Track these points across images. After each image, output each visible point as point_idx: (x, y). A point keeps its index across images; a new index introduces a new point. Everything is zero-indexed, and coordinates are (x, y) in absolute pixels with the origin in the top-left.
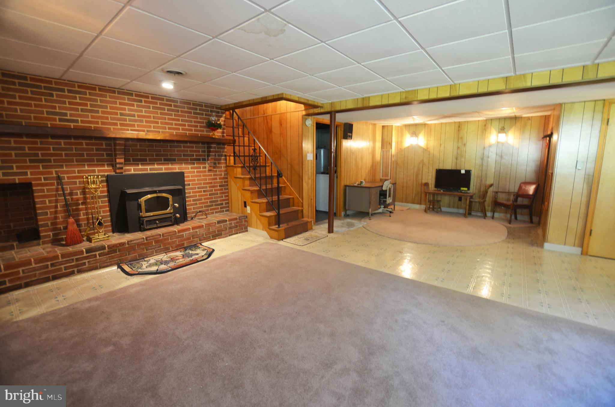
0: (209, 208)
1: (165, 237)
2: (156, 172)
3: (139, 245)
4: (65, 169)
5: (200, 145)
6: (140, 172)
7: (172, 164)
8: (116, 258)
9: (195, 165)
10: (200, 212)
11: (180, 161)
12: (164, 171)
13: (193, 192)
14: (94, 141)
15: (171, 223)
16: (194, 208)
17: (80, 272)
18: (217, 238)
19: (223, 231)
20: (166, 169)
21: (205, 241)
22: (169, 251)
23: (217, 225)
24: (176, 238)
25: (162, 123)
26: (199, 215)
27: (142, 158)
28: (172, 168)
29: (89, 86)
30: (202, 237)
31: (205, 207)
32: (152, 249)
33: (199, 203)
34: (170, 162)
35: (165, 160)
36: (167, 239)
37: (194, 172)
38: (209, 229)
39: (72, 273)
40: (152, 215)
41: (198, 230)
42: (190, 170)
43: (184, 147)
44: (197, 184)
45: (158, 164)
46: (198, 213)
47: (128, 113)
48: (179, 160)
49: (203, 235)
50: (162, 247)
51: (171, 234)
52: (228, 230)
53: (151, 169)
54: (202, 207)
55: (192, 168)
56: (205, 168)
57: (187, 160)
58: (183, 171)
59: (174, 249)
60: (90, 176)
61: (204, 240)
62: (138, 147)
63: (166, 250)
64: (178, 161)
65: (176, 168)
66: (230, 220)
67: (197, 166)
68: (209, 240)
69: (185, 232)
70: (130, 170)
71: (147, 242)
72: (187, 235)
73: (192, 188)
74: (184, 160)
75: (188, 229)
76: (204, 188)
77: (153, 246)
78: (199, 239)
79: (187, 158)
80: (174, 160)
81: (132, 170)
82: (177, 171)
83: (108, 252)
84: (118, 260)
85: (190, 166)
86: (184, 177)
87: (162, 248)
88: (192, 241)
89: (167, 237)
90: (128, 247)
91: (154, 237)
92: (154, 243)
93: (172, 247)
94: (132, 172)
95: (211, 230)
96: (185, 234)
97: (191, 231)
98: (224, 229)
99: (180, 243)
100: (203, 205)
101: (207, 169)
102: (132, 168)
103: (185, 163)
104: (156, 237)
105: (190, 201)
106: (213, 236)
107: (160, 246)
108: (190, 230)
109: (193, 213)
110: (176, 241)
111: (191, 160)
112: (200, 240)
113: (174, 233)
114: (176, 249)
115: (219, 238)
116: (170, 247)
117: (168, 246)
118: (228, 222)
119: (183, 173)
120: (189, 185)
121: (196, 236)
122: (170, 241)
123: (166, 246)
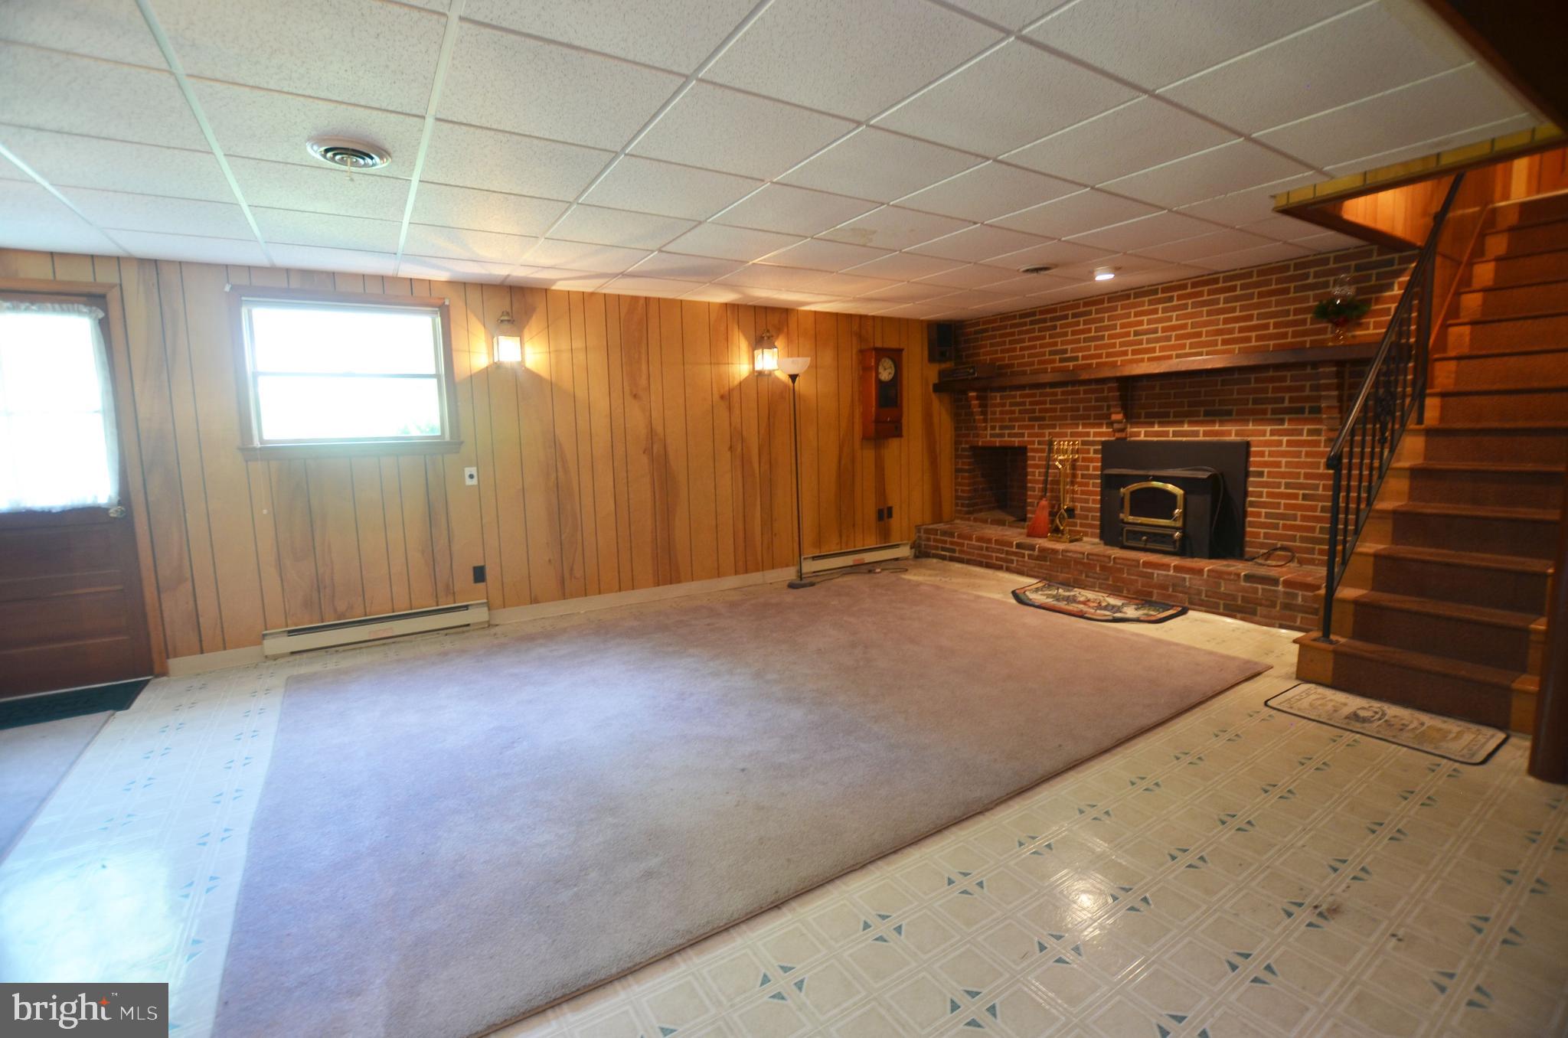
0: (1317, 547)
1: (1118, 566)
2: (1184, 439)
3: (1077, 562)
4: (1057, 430)
5: (1309, 370)
6: (1155, 439)
7: (1222, 423)
8: (1046, 570)
9: (1286, 426)
10: (1283, 548)
11: (1243, 415)
12: (1201, 438)
13: (1269, 495)
14: (1093, 387)
15: (1172, 550)
16: (1266, 536)
17: (1009, 570)
18: (1239, 615)
19: (1261, 605)
20: (1206, 434)
21: (1204, 609)
22: (1121, 594)
23: (1243, 584)
24: (1140, 576)
25: (1208, 334)
26: (1278, 555)
27: (1162, 410)
28: (1222, 430)
29: (1096, 300)
30: (1196, 597)
31: (1303, 539)
32: (1094, 578)
33: (1284, 525)
34: (1217, 418)
35: (1207, 414)
36: (1121, 571)
37: (1279, 444)
38: (1218, 585)
39: (999, 568)
40: (1139, 521)
41: (1187, 576)
42: (1268, 437)
43: (1257, 380)
44: (1283, 475)
45: (1191, 423)
46: (1276, 549)
47: (1148, 329)
48: (1240, 413)
49: (1199, 593)
50: (1111, 583)
51: (1129, 563)
52: (1278, 608)
53: (1175, 434)
54: (1293, 538)
55: (1272, 433)
56: (1318, 432)
57: (1264, 412)
58: (1249, 439)
59: (1129, 596)
60: (1064, 441)
61: (1201, 605)
62: (1157, 390)
63: (1115, 591)
64: (1237, 415)
65: (1231, 432)
66: (1288, 583)
67: (1290, 427)
68: (1214, 610)
69: (1159, 569)
70: (1138, 434)
71: (1088, 561)
72: (1161, 578)
73: (1267, 482)
74: (1253, 412)
75: (1166, 567)
76: (1305, 489)
77: (1096, 573)
78: (1189, 598)
79: (1264, 406)
80: (1229, 413)
81: (1141, 433)
82: (1233, 438)
83: (1038, 556)
84: (1047, 574)
85: (1268, 428)
86: (1248, 454)
87: (1111, 585)
88: (1170, 596)
89: (1122, 566)
90: (1061, 559)
91: (1099, 558)
92: (1098, 569)
93: (1128, 591)
94: (1142, 438)
95: (1223, 589)
96: (1158, 574)
97: (1171, 572)
98: (1264, 602)
99: (1145, 589)
100: (1298, 534)
101: (1323, 438)
102: (1143, 430)
103: (1256, 421)
104: (1102, 558)
105: (1258, 515)
106: (1226, 606)
107: (1107, 579)
108: (1169, 571)
109: (1262, 545)
110: (1137, 581)
111: (1274, 412)
112: (1191, 603)
113: (1134, 563)
114: (1134, 596)
115: (1243, 619)
116: (1125, 589)
117: (1122, 585)
118: (1280, 588)
119: (1248, 444)
120: (1261, 474)
121: (1180, 589)
122: (1125, 575)
123: (1119, 584)
